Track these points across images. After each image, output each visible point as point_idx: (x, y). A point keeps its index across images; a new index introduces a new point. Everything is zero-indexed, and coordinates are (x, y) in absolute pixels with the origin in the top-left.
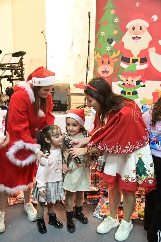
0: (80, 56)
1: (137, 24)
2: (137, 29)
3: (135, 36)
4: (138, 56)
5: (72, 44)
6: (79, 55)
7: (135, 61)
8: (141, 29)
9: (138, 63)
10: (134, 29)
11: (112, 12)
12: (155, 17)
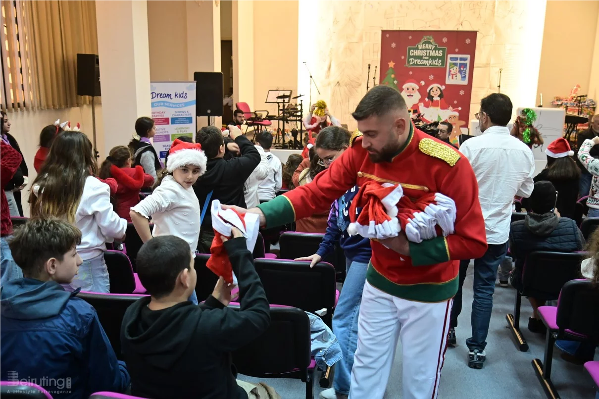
0: (339, 84)
1: (411, 86)
2: (411, 89)
3: (409, 94)
4: (411, 108)
5: (329, 68)
6: (338, 82)
7: (410, 111)
8: (413, 89)
9: (411, 113)
10: (408, 89)
11: (393, 76)
12: (423, 83)
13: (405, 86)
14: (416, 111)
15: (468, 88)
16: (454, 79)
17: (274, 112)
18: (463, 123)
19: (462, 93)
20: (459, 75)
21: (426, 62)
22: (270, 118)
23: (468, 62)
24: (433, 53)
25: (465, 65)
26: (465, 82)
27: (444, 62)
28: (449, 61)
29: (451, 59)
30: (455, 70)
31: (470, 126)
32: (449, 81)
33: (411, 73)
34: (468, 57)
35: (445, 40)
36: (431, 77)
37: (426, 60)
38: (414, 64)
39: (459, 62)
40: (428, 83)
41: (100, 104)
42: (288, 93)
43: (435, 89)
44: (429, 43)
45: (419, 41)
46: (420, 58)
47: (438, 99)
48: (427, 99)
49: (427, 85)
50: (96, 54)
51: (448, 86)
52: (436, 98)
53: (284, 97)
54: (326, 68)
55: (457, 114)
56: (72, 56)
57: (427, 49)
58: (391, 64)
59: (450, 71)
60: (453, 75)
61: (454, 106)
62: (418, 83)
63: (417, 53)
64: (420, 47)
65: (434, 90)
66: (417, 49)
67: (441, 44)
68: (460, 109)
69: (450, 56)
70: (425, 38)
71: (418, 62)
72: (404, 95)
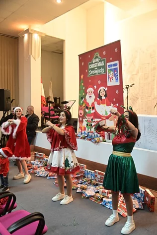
1: (90, 90)
2: (90, 92)
3: (90, 96)
4: (91, 106)
7: (90, 108)
9: (91, 109)
11: (83, 84)
12: (95, 87)
13: (88, 91)
14: (93, 108)
15: (120, 87)
19: (117, 92)
20: (114, 78)
23: (118, 67)
24: (99, 64)
25: (116, 69)
26: (118, 83)
27: (105, 70)
28: (108, 68)
29: (109, 66)
30: (111, 74)
32: (110, 84)
33: (90, 81)
34: (118, 62)
35: (104, 53)
36: (99, 82)
37: (97, 70)
38: (91, 75)
39: (113, 67)
44: (97, 57)
45: (93, 58)
46: (94, 69)
47: (105, 98)
48: (98, 99)
49: (98, 88)
51: (110, 88)
52: (103, 98)
57: (96, 62)
58: (82, 76)
59: (109, 76)
60: (111, 78)
61: (114, 103)
62: (93, 87)
63: (92, 66)
64: (94, 62)
65: (102, 91)
66: (92, 63)
68: (117, 105)
69: (108, 64)
70: (95, 55)
71: (93, 72)
72: (87, 97)
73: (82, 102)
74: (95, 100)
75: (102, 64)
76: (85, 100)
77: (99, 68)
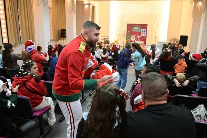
5: (117, 31)
6: (119, 35)
11: (129, 34)
12: (136, 35)
13: (132, 36)
14: (134, 42)
15: (146, 37)
16: (143, 35)
17: (103, 41)
18: (145, 44)
19: (144, 38)
20: (144, 34)
21: (136, 31)
22: (102, 43)
23: (146, 31)
24: (138, 29)
25: (145, 32)
26: (145, 35)
27: (140, 31)
30: (143, 32)
31: (146, 45)
32: (142, 35)
33: (133, 33)
34: (146, 30)
35: (141, 26)
36: (138, 34)
39: (144, 31)
40: (137, 35)
41: (66, 39)
42: (106, 37)
43: (139, 37)
44: (137, 27)
45: (135, 26)
46: (135, 30)
48: (137, 39)
49: (137, 36)
50: (65, 29)
51: (141, 36)
52: (139, 39)
53: (105, 38)
54: (116, 31)
55: (143, 42)
56: (60, 29)
58: (129, 31)
61: (143, 41)
62: (135, 35)
63: (135, 29)
67: (140, 27)
69: (142, 30)
70: (136, 25)
71: (135, 31)
72: (132, 38)
73: (128, 40)
74: (136, 39)
75: (139, 29)
76: (130, 39)
77: (138, 30)
